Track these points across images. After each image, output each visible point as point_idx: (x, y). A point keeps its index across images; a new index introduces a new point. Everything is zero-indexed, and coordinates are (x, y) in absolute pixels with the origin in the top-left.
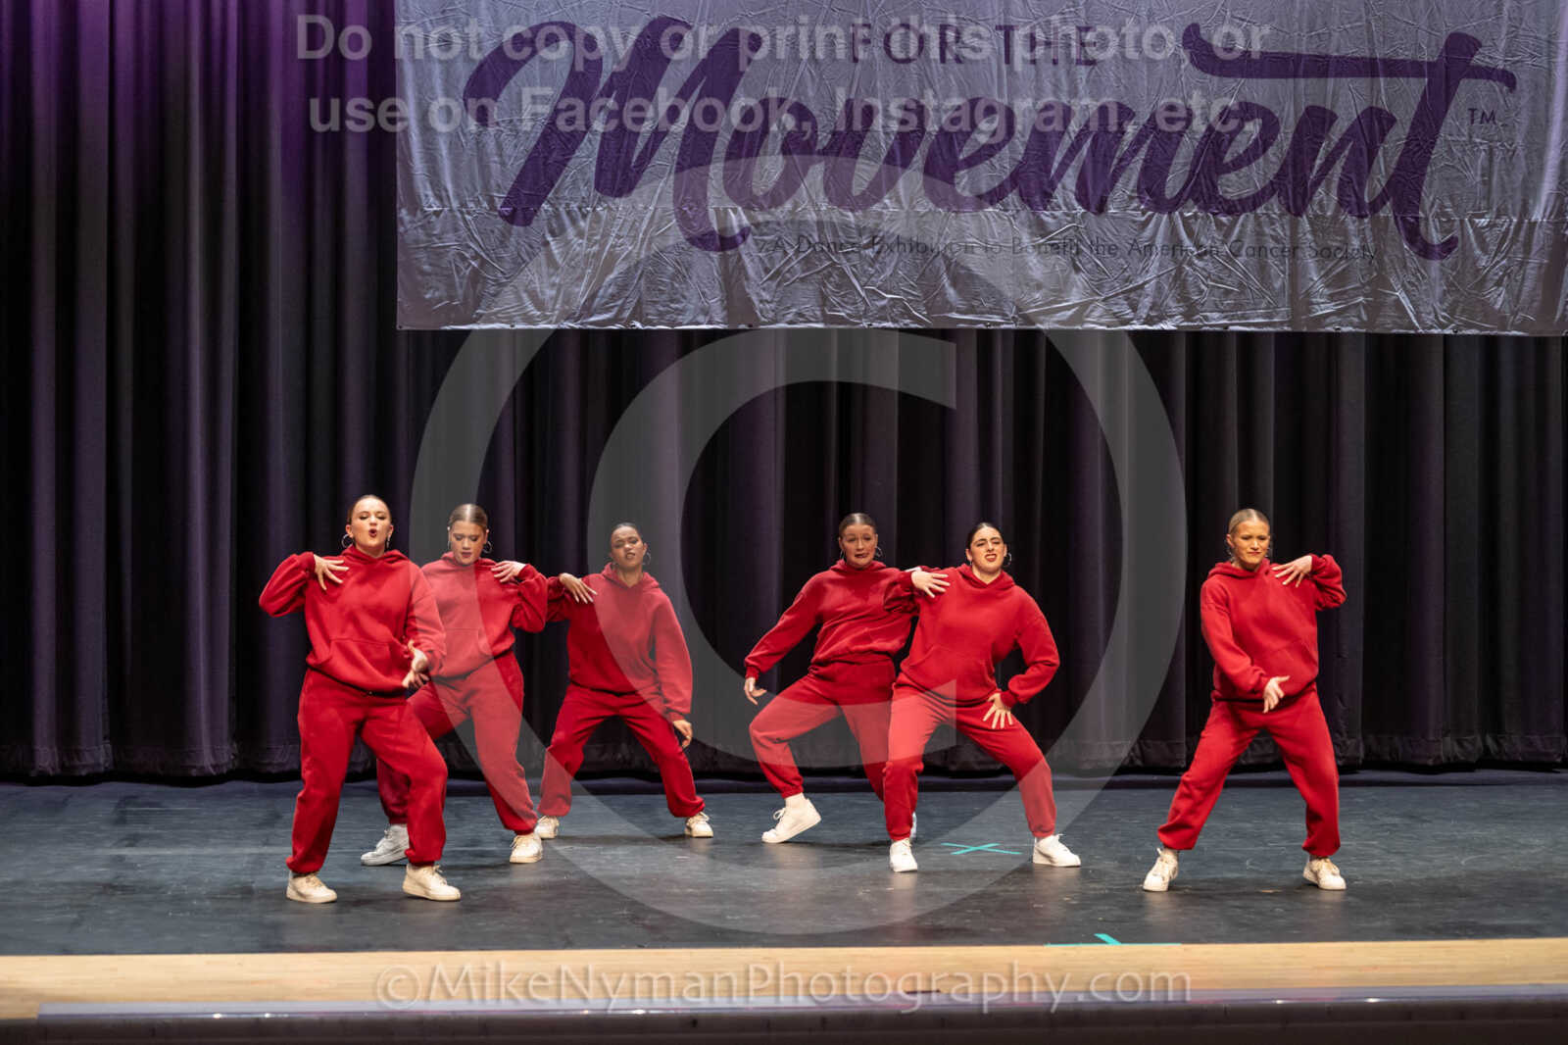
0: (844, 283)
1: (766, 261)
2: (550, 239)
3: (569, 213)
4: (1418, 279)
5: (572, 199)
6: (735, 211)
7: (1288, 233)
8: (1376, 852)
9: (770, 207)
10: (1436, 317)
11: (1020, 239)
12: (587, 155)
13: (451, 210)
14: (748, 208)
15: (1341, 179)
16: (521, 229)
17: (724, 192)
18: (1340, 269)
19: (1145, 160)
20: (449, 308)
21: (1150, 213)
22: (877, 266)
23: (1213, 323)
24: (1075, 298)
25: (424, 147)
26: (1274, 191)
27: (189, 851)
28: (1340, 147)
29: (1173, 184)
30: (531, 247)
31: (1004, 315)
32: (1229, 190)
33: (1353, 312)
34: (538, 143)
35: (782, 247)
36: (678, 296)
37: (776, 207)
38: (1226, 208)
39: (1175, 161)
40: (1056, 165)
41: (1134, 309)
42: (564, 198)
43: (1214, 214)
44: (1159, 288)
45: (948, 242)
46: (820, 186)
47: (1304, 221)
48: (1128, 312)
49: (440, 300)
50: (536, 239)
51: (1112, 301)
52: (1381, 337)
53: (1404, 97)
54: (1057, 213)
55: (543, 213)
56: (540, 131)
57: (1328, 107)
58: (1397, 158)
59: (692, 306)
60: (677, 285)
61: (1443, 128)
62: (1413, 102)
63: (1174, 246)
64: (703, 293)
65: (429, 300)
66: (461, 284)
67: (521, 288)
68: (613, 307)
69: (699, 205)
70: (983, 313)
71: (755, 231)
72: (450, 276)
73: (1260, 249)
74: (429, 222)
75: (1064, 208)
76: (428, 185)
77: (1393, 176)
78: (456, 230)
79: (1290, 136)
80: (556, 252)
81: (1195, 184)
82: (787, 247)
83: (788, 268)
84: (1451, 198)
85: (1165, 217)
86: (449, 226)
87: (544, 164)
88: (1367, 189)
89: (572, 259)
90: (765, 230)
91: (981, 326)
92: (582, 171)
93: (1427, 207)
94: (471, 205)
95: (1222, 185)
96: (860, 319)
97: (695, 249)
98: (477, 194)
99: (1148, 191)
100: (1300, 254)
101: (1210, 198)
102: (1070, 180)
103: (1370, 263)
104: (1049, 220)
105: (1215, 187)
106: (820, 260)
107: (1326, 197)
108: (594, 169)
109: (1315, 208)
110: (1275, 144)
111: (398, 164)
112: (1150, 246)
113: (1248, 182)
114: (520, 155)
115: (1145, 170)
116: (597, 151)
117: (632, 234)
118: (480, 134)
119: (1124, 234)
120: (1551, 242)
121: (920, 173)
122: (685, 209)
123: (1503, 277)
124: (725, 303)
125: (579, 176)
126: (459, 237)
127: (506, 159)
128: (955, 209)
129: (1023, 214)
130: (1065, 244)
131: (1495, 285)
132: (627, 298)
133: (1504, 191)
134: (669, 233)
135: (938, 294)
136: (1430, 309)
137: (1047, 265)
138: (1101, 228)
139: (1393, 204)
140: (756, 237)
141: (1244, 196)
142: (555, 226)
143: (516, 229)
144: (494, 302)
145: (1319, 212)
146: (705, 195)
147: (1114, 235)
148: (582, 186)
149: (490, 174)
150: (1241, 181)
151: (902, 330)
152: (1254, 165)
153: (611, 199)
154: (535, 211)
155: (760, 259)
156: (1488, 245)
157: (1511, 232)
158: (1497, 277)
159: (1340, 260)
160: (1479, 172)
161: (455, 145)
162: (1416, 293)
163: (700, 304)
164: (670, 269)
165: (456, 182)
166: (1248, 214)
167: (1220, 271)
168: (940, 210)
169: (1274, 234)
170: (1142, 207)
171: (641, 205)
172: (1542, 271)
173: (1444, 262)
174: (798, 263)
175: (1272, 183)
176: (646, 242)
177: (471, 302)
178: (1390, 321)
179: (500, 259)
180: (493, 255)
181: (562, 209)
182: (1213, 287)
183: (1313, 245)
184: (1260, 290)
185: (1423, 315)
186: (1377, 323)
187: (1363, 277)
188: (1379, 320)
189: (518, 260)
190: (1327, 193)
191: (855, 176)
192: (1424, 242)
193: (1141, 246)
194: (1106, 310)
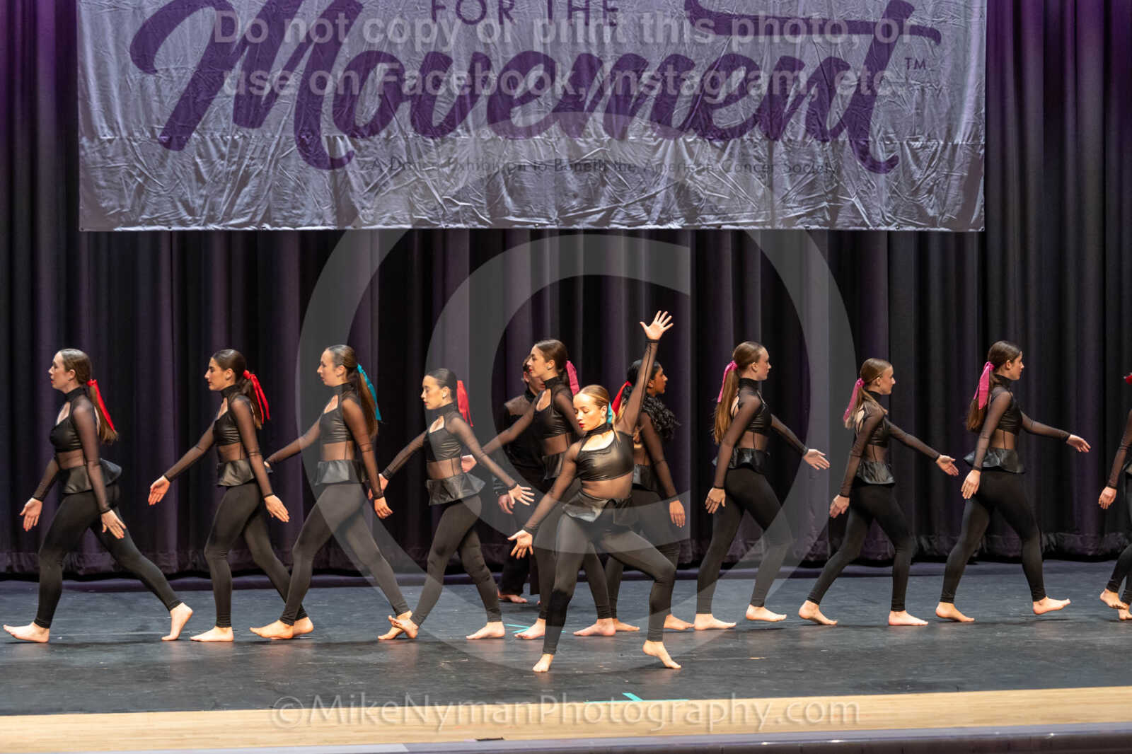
0: (427, 194)
1: (366, 176)
2: (198, 160)
3: (213, 140)
4: (869, 188)
5: (215, 130)
6: (342, 138)
7: (767, 154)
9: (369, 135)
10: (883, 217)
11: (561, 160)
12: (226, 96)
13: (121, 139)
14: (352, 136)
15: (808, 112)
16: (176, 153)
17: (333, 124)
18: (808, 181)
19: (657, 99)
20: (120, 213)
21: (660, 139)
22: (452, 180)
23: (710, 223)
24: (603, 204)
25: (100, 90)
26: (756, 122)
29: (678, 116)
30: (184, 167)
31: (549, 218)
32: (722, 121)
33: (819, 214)
34: (187, 90)
35: (379, 166)
36: (298, 204)
37: (374, 135)
38: (719, 134)
39: (679, 99)
40: (588, 103)
41: (648, 212)
42: (209, 129)
43: (710, 140)
44: (667, 197)
45: (506, 162)
46: (407, 119)
47: (780, 146)
48: (644, 216)
49: (113, 208)
50: (187, 160)
51: (631, 207)
52: (840, 232)
53: (855, 50)
54: (590, 140)
55: (193, 141)
56: (190, 77)
57: (797, 57)
58: (851, 96)
59: (308, 212)
60: (297, 196)
62: (863, 52)
63: (679, 165)
64: (318, 202)
65: (105, 210)
66: (130, 196)
67: (176, 199)
68: (248, 213)
69: (313, 133)
70: (532, 216)
71: (359, 154)
72: (121, 190)
73: (746, 166)
74: (104, 148)
75: (595, 137)
76: (103, 120)
77: (848, 109)
78: (125, 154)
80: (203, 170)
81: (695, 115)
82: (383, 166)
83: (383, 182)
84: (894, 128)
85: (672, 142)
86: (120, 151)
87: (194, 102)
88: (828, 120)
89: (216, 176)
90: (366, 153)
91: (532, 227)
92: (223, 108)
93: (875, 133)
94: (137, 134)
95: (716, 117)
96: (438, 220)
97: (311, 168)
98: (141, 126)
99: (659, 122)
100: (775, 168)
101: (707, 127)
102: (599, 115)
103: (832, 177)
104: (583, 145)
105: (710, 119)
106: (408, 176)
107: (797, 127)
108: (232, 106)
109: (789, 134)
111: (80, 104)
112: (661, 165)
113: (735, 115)
114: (175, 95)
115: (656, 108)
117: (263, 156)
118: (143, 79)
119: (641, 155)
120: (969, 159)
121: (485, 109)
122: (303, 137)
123: (933, 186)
124: (335, 210)
125: (221, 112)
126: (127, 159)
127: (164, 99)
128: (511, 137)
129: (563, 140)
130: (595, 164)
131: (927, 193)
132: (259, 206)
133: (933, 121)
134: (291, 155)
135: (498, 203)
136: (878, 211)
137: (581, 181)
138: (623, 153)
139: (849, 130)
140: (359, 159)
141: (733, 126)
142: (202, 150)
143: (172, 153)
144: (156, 209)
145: (792, 138)
146: (319, 126)
147: (630, 154)
148: (223, 119)
149: (151, 110)
150: (731, 114)
151: (471, 230)
152: (740, 102)
153: (246, 129)
154: (187, 139)
155: (362, 175)
156: (922, 162)
157: (939, 152)
158: (928, 187)
159: (809, 173)
160: (914, 106)
161: (124, 88)
162: (867, 199)
163: (316, 211)
164: (293, 184)
165: (125, 117)
166: (737, 139)
167: (715, 183)
168: (500, 137)
169: (755, 154)
170: (654, 135)
171: (269, 135)
172: (963, 182)
173: (888, 175)
174: (392, 178)
175: (754, 115)
176: (273, 162)
177: (137, 209)
178: (847, 220)
179: (159, 176)
180: (154, 174)
181: (207, 137)
182: (710, 195)
183: (787, 162)
184: (746, 198)
185: (873, 216)
186: (837, 222)
187: (827, 187)
188: (839, 220)
189: (173, 177)
190: (797, 123)
191: (435, 112)
192: (871, 158)
193: (654, 165)
194: (627, 214)
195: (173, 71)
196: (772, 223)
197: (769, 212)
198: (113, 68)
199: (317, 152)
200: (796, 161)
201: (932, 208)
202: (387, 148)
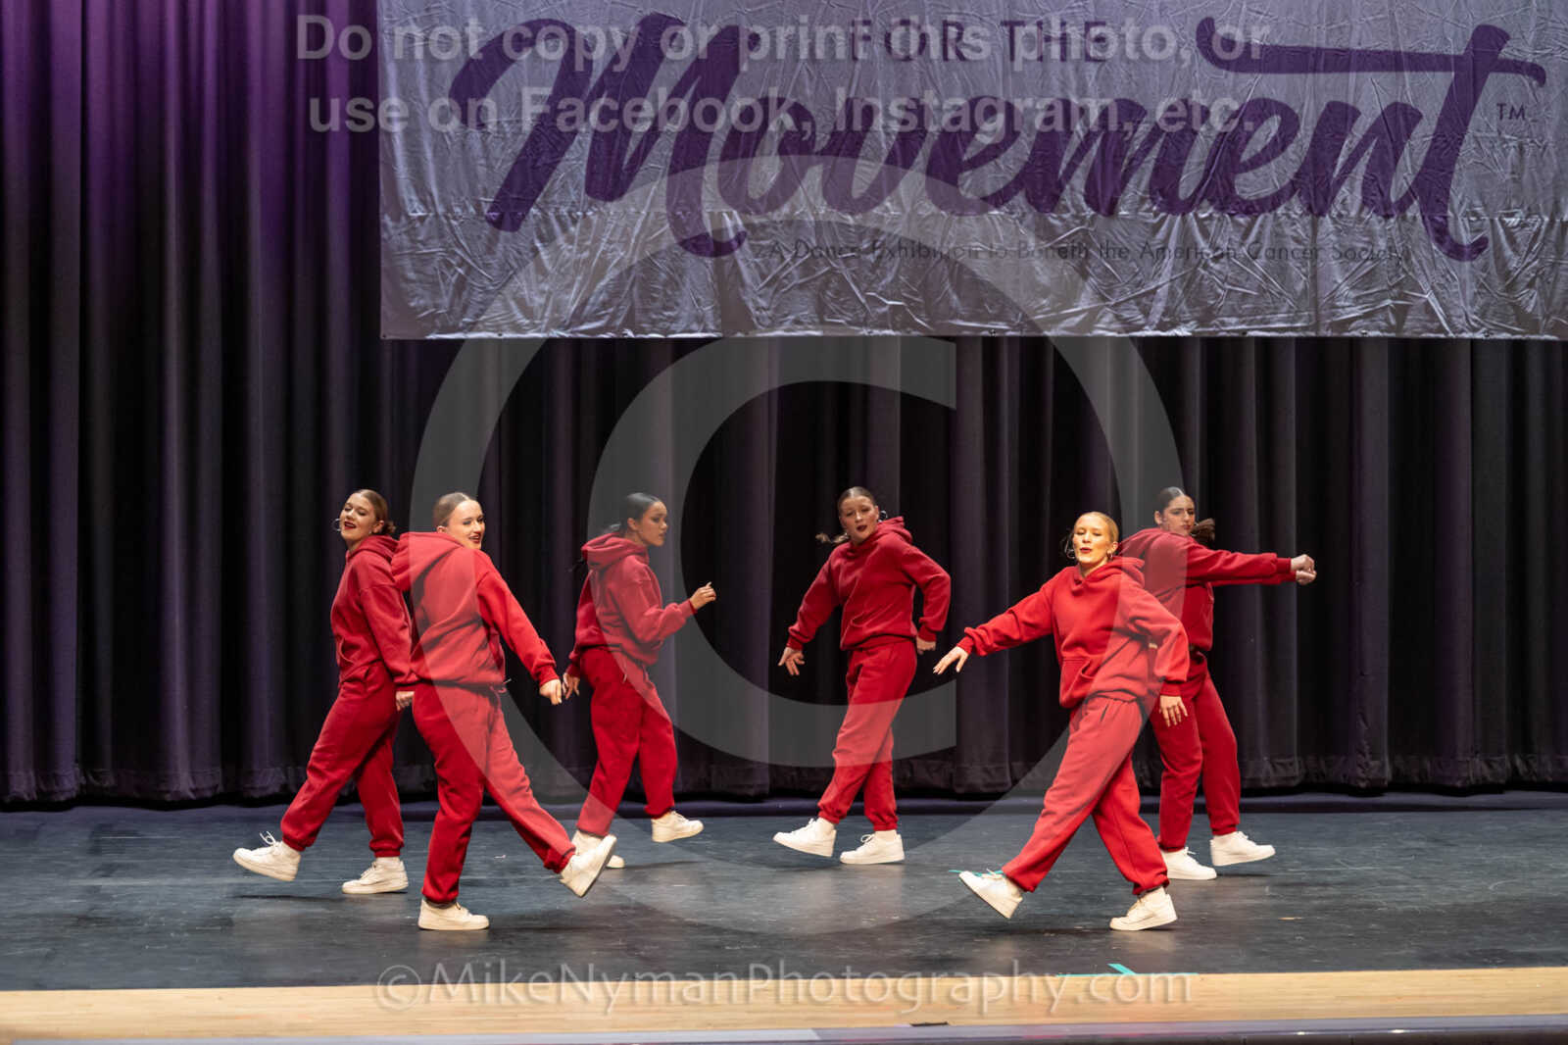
0: (844, 289)
1: (762, 266)
2: (538, 244)
3: (558, 218)
4: (1448, 281)
5: (561, 203)
6: (730, 215)
7: (1310, 234)
8: (1400, 877)
9: (766, 211)
10: (1467, 321)
11: (1026, 243)
12: (576, 160)
13: (437, 216)
14: (744, 212)
15: (1365, 178)
16: (508, 234)
17: (719, 196)
18: (1365, 271)
19: (1157, 160)
20: (433, 316)
21: (1163, 214)
22: (878, 271)
23: (1228, 328)
24: (1085, 303)
25: (408, 150)
26: (1295, 190)
27: (166, 881)
28: (1364, 144)
29: (1187, 184)
30: (520, 253)
31: (1009, 322)
32: (1247, 190)
33: (1380, 316)
34: (524, 150)
35: (780, 252)
36: (670, 304)
37: (773, 210)
38: (1244, 208)
39: (1189, 160)
40: (1064, 166)
41: (1146, 313)
42: (553, 202)
43: (1231, 215)
44: (1172, 293)
45: (952, 245)
46: (818, 189)
47: (1327, 223)
48: (1139, 318)
50: (523, 244)
51: (1122, 307)
52: (1407, 341)
53: (1430, 93)
54: (1066, 216)
55: (531, 218)
56: (528, 132)
57: (1351, 102)
58: (1424, 154)
59: (684, 314)
60: (670, 293)
61: (1471, 124)
62: (1439, 96)
63: (1187, 250)
64: (698, 301)
65: (414, 308)
66: (447, 292)
67: (509, 297)
68: (604, 315)
69: (692, 208)
70: (986, 321)
71: (751, 236)
72: (438, 284)
73: (1280, 250)
74: (414, 228)
75: (1073, 211)
76: (412, 190)
77: (1419, 174)
78: (442, 236)
79: (1311, 133)
80: (545, 258)
81: (1209, 185)
82: (784, 252)
83: (784, 274)
84: (1481, 199)
85: (1179, 218)
86: (434, 233)
87: (533, 167)
88: (1393, 188)
89: (561, 266)
90: (761, 235)
91: (986, 333)
92: (571, 175)
93: (1456, 206)
94: (458, 210)
95: (1239, 185)
96: (860, 326)
97: (688, 255)
98: (463, 198)
99: (1161, 191)
100: (1320, 253)
101: (1226, 198)
102: (1079, 181)
103: (1398, 265)
104: (1057, 222)
105: (1231, 187)
106: (817, 264)
107: (1350, 195)
108: (584, 172)
109: (1338, 207)
110: (1295, 140)
111: (382, 168)
112: (1163, 249)
114: (508, 158)
115: (1156, 170)
116: (587, 153)
117: (624, 239)
118: (465, 136)
119: (1135, 237)
121: (922, 175)
122: (679, 213)
123: (1535, 278)
124: (719, 312)
125: (569, 180)
126: (445, 243)
127: (493, 162)
128: (958, 212)
129: (1029, 217)
130: (1074, 248)
131: (1526, 287)
132: (619, 305)
133: (1535, 189)
134: (662, 238)
135: (940, 301)
136: (1460, 312)
137: (1053, 270)
138: (1111, 232)
139: (1420, 203)
140: (753, 242)
141: (1262, 196)
142: (544, 231)
143: (503, 234)
144: (481, 310)
145: (1343, 212)
146: (699, 200)
147: (1125, 238)
148: (571, 189)
149: (476, 176)
150: (1259, 180)
151: (904, 338)
152: (1273, 164)
153: (602, 203)
154: (524, 216)
155: (757, 265)
156: (1519, 245)
157: (1543, 232)
158: (1528, 280)
159: (1367, 260)
160: (1509, 170)
161: (440, 148)
162: (1446, 296)
163: (694, 312)
164: (663, 275)
165: (441, 185)
166: (1267, 214)
167: (1238, 274)
168: (943, 212)
169: (1295, 235)
170: (1155, 208)
171: (633, 210)
173: (1474, 263)
174: (796, 268)
175: (1292, 182)
176: (639, 247)
177: (458, 309)
178: (1418, 325)
179: (487, 266)
180: (480, 262)
181: (550, 214)
182: (1230, 290)
183: (1336, 246)
184: (1281, 294)
185: (1454, 319)
186: (1406, 327)
187: (1390, 279)
188: (1408, 324)
189: (505, 267)
190: (1351, 193)
191: (855, 179)
192: (1452, 240)
193: (1154, 249)
194: (1118, 317)
195: (506, 125)
196: (1316, 327)
197: (1312, 313)
199: (697, 233)
200: (1347, 243)
201: (1534, 308)
202: (790, 227)
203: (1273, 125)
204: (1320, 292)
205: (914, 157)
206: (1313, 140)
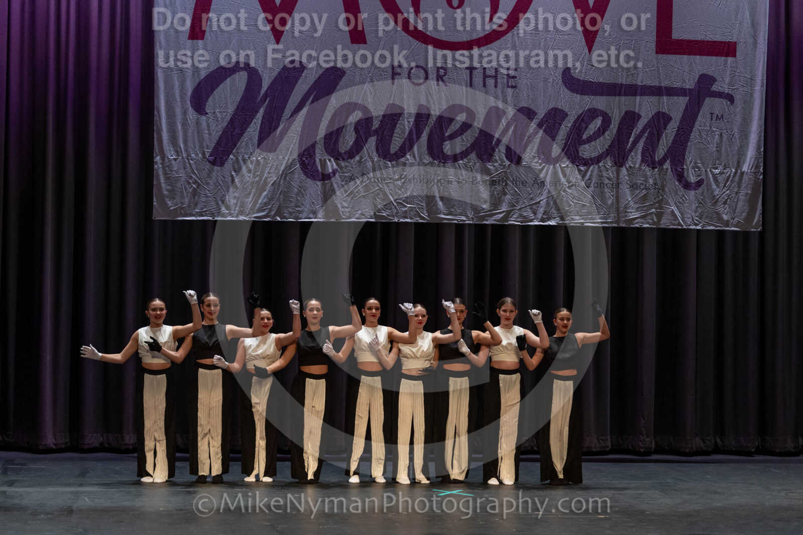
2: (234, 173)
3: (243, 160)
4: (683, 200)
5: (245, 153)
6: (330, 160)
7: (616, 176)
9: (348, 159)
10: (693, 220)
12: (254, 129)
13: (183, 158)
14: (336, 159)
15: (643, 148)
16: (219, 168)
17: (324, 151)
18: (642, 195)
19: (541, 137)
20: (180, 209)
24: (504, 208)
25: (169, 126)
26: (608, 154)
28: (643, 131)
30: (223, 177)
31: (467, 216)
32: (585, 153)
33: (649, 217)
34: (227, 126)
36: (300, 204)
37: (351, 158)
38: (583, 162)
39: (557, 138)
40: (495, 139)
41: (535, 213)
42: (241, 152)
43: (577, 166)
44: (548, 203)
46: (373, 148)
47: (624, 171)
48: (532, 216)
49: (176, 205)
50: (226, 173)
51: (523, 210)
52: (665, 230)
53: (676, 107)
54: (496, 164)
55: (230, 160)
56: (229, 118)
57: (637, 111)
58: (672, 138)
59: (306, 209)
60: (299, 198)
61: (697, 124)
62: (681, 109)
64: (313, 203)
66: (187, 196)
67: (218, 199)
68: (265, 209)
69: (311, 156)
70: (456, 215)
71: (341, 171)
72: (182, 192)
73: (601, 183)
74: (171, 164)
75: (499, 162)
76: (171, 145)
77: (670, 147)
78: (185, 168)
79: (617, 126)
81: (567, 150)
84: (701, 160)
86: (181, 166)
87: (231, 135)
88: (657, 153)
90: (345, 171)
91: (455, 222)
92: (251, 139)
93: (688, 163)
94: (193, 155)
95: (581, 151)
97: (308, 180)
98: (196, 150)
99: (543, 153)
100: (620, 185)
101: (575, 157)
102: (502, 148)
103: (658, 192)
104: (492, 167)
105: (578, 152)
107: (635, 158)
108: (257, 138)
109: (630, 163)
110: (609, 129)
111: (155, 134)
112: (544, 182)
113: (595, 149)
114: (219, 130)
116: (259, 128)
117: (276, 171)
118: (198, 119)
119: (530, 175)
120: (752, 182)
121: (425, 143)
122: (304, 159)
123: (727, 199)
125: (250, 142)
126: (187, 172)
127: (212, 132)
128: (443, 161)
129: (478, 164)
131: (723, 204)
132: (273, 205)
133: (728, 155)
134: (295, 171)
135: (434, 205)
136: (689, 216)
138: (518, 173)
139: (671, 161)
140: (341, 174)
141: (593, 156)
142: (236, 167)
143: (215, 167)
144: (204, 206)
145: (632, 165)
146: (314, 152)
147: (524, 175)
148: (250, 146)
149: (203, 139)
150: (591, 149)
151: (415, 223)
152: (598, 141)
153: (265, 154)
154: (226, 159)
156: (719, 183)
157: (731, 177)
158: (724, 200)
159: (643, 189)
160: (715, 145)
161: (185, 124)
162: (682, 208)
163: (311, 208)
164: (296, 190)
165: (185, 143)
166: (595, 165)
168: (435, 161)
169: (608, 176)
171: (281, 157)
172: (748, 197)
173: (697, 191)
175: (607, 150)
176: (283, 176)
177: (192, 205)
178: (668, 222)
179: (208, 184)
181: (240, 158)
183: (628, 182)
184: (600, 205)
185: (686, 219)
186: (661, 223)
187: (655, 199)
188: (663, 221)
189: (217, 184)
190: (636, 156)
191: (392, 144)
192: (687, 181)
193: (539, 182)
194: (520, 215)
195: (218, 114)
196: (617, 222)
197: (616, 215)
198: (178, 111)
199: (313, 170)
200: (634, 181)
201: (726, 215)
202: (359, 167)
203: (598, 122)
204: (620, 204)
205: (422, 133)
206: (619, 129)
